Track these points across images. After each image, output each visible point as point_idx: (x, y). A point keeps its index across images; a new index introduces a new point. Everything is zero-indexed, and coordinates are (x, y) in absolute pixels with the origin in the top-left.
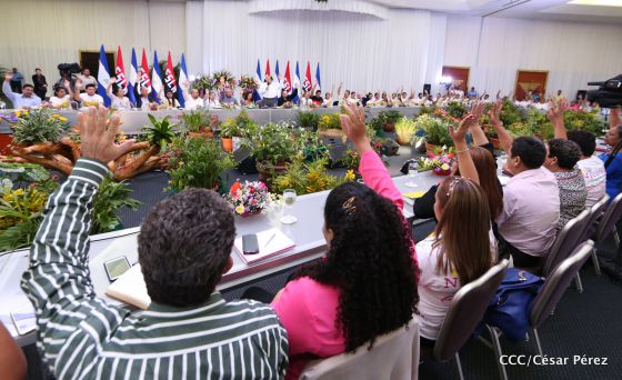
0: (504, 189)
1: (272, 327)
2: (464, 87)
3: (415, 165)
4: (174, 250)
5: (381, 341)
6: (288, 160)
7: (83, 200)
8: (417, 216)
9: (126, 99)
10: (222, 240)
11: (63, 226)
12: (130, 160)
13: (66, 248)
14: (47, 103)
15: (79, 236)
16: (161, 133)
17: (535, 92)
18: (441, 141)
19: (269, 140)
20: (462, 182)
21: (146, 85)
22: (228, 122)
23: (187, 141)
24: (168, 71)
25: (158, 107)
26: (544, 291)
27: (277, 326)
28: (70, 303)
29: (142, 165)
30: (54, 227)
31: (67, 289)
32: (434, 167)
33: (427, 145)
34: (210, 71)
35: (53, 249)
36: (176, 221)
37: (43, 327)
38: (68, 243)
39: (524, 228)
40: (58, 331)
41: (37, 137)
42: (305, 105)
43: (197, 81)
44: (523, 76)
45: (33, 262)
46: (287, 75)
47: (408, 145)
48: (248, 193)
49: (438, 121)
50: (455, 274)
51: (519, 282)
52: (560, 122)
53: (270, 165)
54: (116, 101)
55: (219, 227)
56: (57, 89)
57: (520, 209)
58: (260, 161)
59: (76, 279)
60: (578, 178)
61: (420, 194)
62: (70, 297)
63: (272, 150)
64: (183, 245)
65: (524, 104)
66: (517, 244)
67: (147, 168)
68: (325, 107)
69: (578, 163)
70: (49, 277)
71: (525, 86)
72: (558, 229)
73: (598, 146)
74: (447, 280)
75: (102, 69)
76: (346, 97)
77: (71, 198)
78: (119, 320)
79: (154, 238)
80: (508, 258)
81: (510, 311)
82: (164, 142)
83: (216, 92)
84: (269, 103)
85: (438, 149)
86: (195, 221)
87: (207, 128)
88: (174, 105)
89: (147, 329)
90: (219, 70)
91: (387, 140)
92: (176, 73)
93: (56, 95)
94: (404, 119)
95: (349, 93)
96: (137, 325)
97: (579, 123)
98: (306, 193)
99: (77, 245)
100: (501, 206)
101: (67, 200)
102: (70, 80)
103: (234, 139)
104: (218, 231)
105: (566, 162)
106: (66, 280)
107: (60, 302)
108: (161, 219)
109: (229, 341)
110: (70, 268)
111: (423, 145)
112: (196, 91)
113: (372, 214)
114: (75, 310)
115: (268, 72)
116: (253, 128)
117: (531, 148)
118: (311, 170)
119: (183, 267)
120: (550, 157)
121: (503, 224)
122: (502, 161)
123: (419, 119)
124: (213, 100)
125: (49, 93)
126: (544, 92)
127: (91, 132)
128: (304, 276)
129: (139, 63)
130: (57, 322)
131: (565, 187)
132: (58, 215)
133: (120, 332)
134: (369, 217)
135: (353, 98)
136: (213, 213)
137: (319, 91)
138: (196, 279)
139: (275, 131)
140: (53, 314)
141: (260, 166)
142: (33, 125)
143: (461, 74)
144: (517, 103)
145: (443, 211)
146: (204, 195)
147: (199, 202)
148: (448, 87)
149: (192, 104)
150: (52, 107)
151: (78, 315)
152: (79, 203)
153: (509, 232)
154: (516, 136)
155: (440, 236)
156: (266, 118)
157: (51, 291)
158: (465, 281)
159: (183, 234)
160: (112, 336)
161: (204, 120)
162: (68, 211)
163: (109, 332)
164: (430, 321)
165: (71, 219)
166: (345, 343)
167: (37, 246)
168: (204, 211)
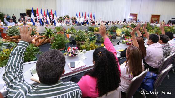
0: (147, 49)
1: (77, 90)
2: (136, 20)
3: (121, 42)
4: (46, 68)
5: (109, 93)
6: (85, 41)
7: (21, 53)
8: (121, 57)
9: (39, 23)
10: (61, 65)
11: (15, 61)
12: (40, 40)
13: (16, 67)
14: (17, 24)
15: (20, 63)
16: (49, 33)
17: (156, 21)
18: (129, 35)
19: (80, 35)
20: (134, 47)
21: (45, 19)
22: (68, 29)
23: (56, 35)
24: (51, 15)
25: (48, 25)
26: (158, 79)
27: (78, 89)
28: (16, 83)
29: (43, 42)
30: (12, 61)
31: (16, 79)
32: (126, 43)
33: (125, 36)
34: (63, 15)
35: (12, 67)
36: (47, 59)
37: (8, 90)
38: (17, 65)
39: (152, 60)
40: (13, 92)
41: (13, 34)
42: (90, 25)
43: (59, 18)
44: (153, 16)
45: (6, 71)
46: (85, 16)
47: (119, 36)
48: (72, 50)
49: (128, 29)
50: (132, 74)
51: (151, 76)
52: (163, 29)
53: (80, 42)
54: (36, 24)
55: (60, 61)
56: (20, 20)
57: (151, 55)
58: (77, 41)
59: (19, 76)
60: (168, 46)
61: (122, 50)
62: (17, 82)
63: (80, 38)
64: (49, 66)
65: (153, 24)
66: (150, 65)
67: (45, 43)
68: (96, 25)
69: (168, 41)
70: (11, 76)
71: (153, 19)
72: (162, 60)
73: (174, 37)
74: (129, 76)
75: (32, 15)
76: (102, 22)
77: (18, 52)
78: (31, 88)
79: (40, 64)
80: (147, 69)
81: (148, 84)
82: (49, 35)
83: (65, 21)
84: (80, 24)
85: (128, 37)
86: (53, 59)
87: (62, 31)
88: (53, 25)
89: (39, 91)
90: (66, 14)
91: (113, 35)
92: (53, 16)
93: (19, 22)
94: (118, 29)
95: (102, 21)
96: (36, 90)
97: (169, 30)
98: (90, 50)
99: (19, 66)
100: (146, 54)
101: (16, 53)
102: (23, 18)
103: (70, 34)
104: (60, 62)
105: (165, 41)
106: (16, 77)
107: (14, 83)
108: (43, 59)
109: (64, 94)
110: (17, 73)
111: (124, 36)
112: (59, 21)
113: (106, 57)
114: (18, 85)
115: (80, 15)
116: (75, 31)
117: (155, 37)
118: (91, 43)
119: (49, 73)
120: (160, 40)
121: (146, 59)
122: (146, 41)
123: (123, 29)
124: (64, 23)
125: (17, 21)
126: (159, 21)
127: (23, 33)
128: (87, 74)
129: (43, 13)
130: (12, 89)
131: (164, 48)
132: (14, 57)
133: (31, 92)
134: (105, 58)
135: (104, 23)
136: (58, 57)
137: (94, 21)
138: (53, 77)
139: (81, 32)
140: (11, 87)
141: (77, 42)
142: (12, 31)
143: (135, 16)
144: (151, 24)
145: (128, 55)
146: (56, 51)
147: (54, 54)
148: (131, 19)
149: (58, 24)
150: (18, 25)
151: (19, 87)
152: (20, 54)
153: (148, 61)
154: (151, 34)
155: (128, 63)
156: (79, 28)
157: (11, 80)
158: (134, 76)
159: (49, 63)
160: (28, 93)
161: (61, 29)
162: (17, 56)
163: (28, 92)
164: (124, 87)
165: (18, 58)
166: (99, 94)
167: (7, 66)
168: (56, 56)
